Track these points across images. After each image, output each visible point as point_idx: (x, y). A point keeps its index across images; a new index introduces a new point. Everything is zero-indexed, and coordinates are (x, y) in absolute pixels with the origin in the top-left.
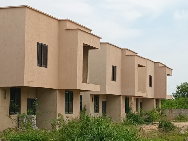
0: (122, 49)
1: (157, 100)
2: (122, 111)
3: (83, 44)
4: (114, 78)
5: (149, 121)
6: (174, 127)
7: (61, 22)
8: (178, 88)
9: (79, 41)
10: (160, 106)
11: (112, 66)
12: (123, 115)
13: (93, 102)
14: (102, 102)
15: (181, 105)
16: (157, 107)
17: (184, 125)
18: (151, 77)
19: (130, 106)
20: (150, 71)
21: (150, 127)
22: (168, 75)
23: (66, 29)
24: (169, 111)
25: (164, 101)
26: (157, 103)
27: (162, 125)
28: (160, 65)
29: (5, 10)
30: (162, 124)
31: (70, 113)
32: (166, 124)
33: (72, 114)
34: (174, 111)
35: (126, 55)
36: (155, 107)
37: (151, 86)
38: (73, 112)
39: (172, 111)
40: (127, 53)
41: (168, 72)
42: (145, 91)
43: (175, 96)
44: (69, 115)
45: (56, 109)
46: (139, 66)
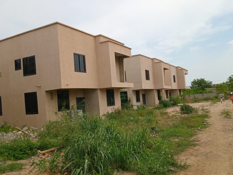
0: (152, 59)
1: (180, 90)
2: (156, 99)
3: (115, 52)
4: (148, 78)
5: (175, 104)
6: (193, 109)
7: (97, 38)
8: (192, 83)
9: (110, 50)
10: (182, 93)
11: (145, 70)
12: (157, 102)
13: (135, 95)
14: (141, 95)
15: (195, 92)
16: (180, 94)
17: (199, 106)
18: (174, 76)
19: (161, 95)
20: (173, 73)
21: (175, 109)
22: (186, 74)
23: (100, 42)
24: (188, 96)
25: (184, 90)
26: (180, 92)
27: (183, 109)
28: (179, 68)
29: (43, 29)
30: (182, 107)
31: (113, 105)
32: (186, 108)
33: (114, 106)
34: (191, 95)
35: (155, 63)
36: (179, 95)
37: (175, 81)
38: (115, 104)
39: (190, 96)
40: (156, 61)
41: (185, 72)
42: (171, 85)
43: (190, 87)
44: (112, 107)
45: (99, 104)
46: (165, 69)
